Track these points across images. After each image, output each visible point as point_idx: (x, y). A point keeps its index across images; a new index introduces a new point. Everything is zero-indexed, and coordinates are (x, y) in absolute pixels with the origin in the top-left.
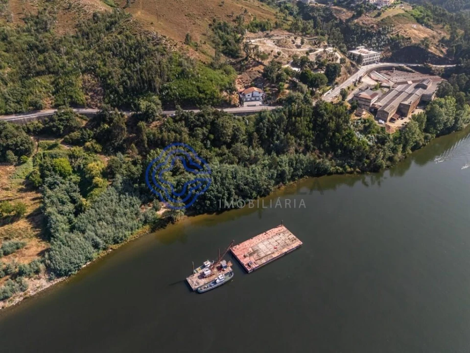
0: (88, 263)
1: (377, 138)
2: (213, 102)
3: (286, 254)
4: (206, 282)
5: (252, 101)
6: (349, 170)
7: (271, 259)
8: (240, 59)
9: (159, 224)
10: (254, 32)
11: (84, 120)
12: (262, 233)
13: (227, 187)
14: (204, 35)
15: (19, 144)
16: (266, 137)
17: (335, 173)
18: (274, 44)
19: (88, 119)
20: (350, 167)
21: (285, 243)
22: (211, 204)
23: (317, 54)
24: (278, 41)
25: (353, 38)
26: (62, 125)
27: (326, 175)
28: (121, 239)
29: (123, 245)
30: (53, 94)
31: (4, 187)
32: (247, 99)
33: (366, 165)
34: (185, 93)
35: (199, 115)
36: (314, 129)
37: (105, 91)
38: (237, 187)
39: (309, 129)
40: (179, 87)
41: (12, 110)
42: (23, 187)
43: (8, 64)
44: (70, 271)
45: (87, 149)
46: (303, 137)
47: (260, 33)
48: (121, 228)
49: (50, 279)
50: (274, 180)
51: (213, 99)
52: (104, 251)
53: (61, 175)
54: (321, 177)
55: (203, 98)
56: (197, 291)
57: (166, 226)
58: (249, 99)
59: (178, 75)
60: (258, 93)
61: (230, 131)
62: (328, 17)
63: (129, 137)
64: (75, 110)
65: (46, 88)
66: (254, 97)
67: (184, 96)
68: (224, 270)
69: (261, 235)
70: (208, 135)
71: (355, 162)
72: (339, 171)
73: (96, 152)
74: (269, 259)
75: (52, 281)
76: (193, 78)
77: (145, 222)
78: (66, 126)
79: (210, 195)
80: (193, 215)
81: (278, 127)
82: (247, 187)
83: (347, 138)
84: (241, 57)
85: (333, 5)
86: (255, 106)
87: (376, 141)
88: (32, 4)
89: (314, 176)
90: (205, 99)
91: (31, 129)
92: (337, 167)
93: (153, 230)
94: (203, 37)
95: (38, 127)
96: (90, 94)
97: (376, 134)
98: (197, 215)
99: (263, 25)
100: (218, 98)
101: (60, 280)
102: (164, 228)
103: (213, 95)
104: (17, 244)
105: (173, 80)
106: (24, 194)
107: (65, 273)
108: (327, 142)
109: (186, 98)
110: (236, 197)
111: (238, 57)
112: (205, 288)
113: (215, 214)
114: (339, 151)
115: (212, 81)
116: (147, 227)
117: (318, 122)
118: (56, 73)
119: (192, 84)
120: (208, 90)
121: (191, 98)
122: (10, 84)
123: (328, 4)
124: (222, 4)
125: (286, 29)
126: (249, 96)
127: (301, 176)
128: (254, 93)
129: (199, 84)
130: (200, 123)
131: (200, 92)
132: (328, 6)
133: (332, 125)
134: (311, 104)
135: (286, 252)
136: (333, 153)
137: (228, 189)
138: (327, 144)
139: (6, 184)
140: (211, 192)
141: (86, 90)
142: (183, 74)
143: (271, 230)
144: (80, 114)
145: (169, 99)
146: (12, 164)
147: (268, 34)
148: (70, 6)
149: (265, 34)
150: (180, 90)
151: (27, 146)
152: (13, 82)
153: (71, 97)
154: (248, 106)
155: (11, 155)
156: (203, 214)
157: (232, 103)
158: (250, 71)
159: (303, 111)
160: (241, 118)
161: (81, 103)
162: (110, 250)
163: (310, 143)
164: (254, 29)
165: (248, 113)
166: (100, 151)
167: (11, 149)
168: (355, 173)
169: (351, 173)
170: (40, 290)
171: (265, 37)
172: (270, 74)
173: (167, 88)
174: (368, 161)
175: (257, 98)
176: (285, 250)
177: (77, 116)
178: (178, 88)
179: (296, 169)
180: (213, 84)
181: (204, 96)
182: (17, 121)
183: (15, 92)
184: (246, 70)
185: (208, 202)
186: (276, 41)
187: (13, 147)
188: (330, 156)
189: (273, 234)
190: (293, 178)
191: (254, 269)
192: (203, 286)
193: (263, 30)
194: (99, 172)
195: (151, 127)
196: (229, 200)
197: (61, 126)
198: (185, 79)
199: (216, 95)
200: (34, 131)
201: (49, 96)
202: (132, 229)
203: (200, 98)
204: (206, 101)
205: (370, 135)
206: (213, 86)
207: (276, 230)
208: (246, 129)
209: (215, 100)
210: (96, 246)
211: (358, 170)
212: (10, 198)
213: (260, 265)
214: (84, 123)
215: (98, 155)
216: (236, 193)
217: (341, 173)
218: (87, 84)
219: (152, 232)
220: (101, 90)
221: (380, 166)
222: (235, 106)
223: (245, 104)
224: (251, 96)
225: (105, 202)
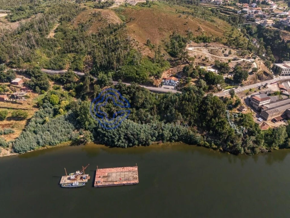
0: (32, 151)
1: (249, 130)
2: (143, 81)
3: (124, 185)
4: (69, 183)
5: (170, 85)
6: (214, 146)
7: (112, 184)
8: (178, 58)
9: (77, 142)
10: (198, 43)
11: (78, 78)
12: (121, 167)
13: (119, 133)
14: (163, 41)
15: (42, 84)
16: (163, 109)
17: (203, 146)
18: (208, 51)
19: (80, 78)
20: (216, 144)
21: (129, 178)
22: (108, 140)
23: (238, 63)
24: (212, 50)
25: (287, 55)
26: (66, 79)
27: (196, 145)
28: (53, 144)
29: (53, 148)
30: (72, 62)
31: (29, 103)
32: (166, 83)
33: (228, 147)
34: (128, 74)
35: (129, 88)
36: (199, 112)
37: (93, 65)
38: (126, 135)
39: (195, 111)
40: (127, 69)
41: (51, 68)
42: (36, 105)
43: (60, 45)
44: (21, 151)
45: (70, 94)
46: (189, 115)
47: (202, 44)
48: (55, 138)
49: (11, 152)
50: (155, 137)
51: (143, 80)
52: (43, 147)
53: (51, 103)
54: (191, 145)
55: (138, 78)
56: (61, 185)
57: (79, 144)
58: (167, 84)
59: (129, 62)
60: (174, 81)
61: (141, 101)
62: (275, 38)
63: (91, 92)
64: (75, 72)
65: (70, 59)
66: (171, 83)
67: (128, 75)
68: (82, 180)
69: (119, 168)
70: (129, 100)
71: (220, 142)
72: (206, 145)
73: (73, 96)
74: (110, 184)
75: (12, 153)
76: (136, 66)
77: (70, 139)
78: (67, 80)
79: (107, 135)
80: (97, 144)
81: (172, 105)
82: (132, 136)
83: (219, 124)
84: (179, 57)
85: (283, 29)
86: (168, 88)
87: (246, 132)
88: (87, 17)
89: (187, 143)
90: (139, 79)
91: (54, 78)
92: (206, 142)
93: (72, 145)
94: (162, 42)
95: (57, 78)
96: (86, 65)
97: (248, 127)
98: (100, 144)
99: (205, 39)
100: (146, 80)
101: (15, 154)
102: (78, 146)
103: (144, 78)
104: (10, 131)
105: (125, 65)
106: (34, 109)
107: (18, 151)
108: (204, 123)
109: (128, 76)
110: (124, 141)
111: (176, 57)
112: (66, 185)
113: (109, 147)
114: (211, 132)
115: (147, 69)
116: (71, 142)
117: (202, 108)
118: (77, 52)
119: (134, 69)
120: (142, 74)
121: (131, 77)
122: (57, 55)
123: (280, 28)
124: (186, 23)
125: (223, 43)
126: (167, 82)
127: (177, 141)
128: (171, 81)
129: (138, 70)
130: (127, 92)
131: (137, 74)
132: (279, 30)
133: (210, 112)
134: (202, 95)
135: (124, 184)
136: (207, 132)
137: (120, 134)
138: (204, 124)
139: (30, 102)
140: (109, 133)
141: (85, 63)
142: (131, 63)
143: (128, 167)
144: (77, 75)
145: (119, 75)
146: (37, 93)
147: (207, 45)
148: (101, 19)
149: (205, 45)
150: (126, 71)
151: (45, 86)
152: (58, 54)
153: (77, 65)
154: (164, 88)
155: (38, 88)
156: (103, 144)
157: (154, 84)
158: (179, 67)
159: (192, 99)
160: (154, 94)
161: (80, 69)
162: (46, 148)
163: (192, 121)
164: (198, 41)
165: (160, 92)
166: (75, 95)
167: (38, 86)
168: (218, 150)
169: (215, 149)
170: (5, 155)
171: (204, 46)
172: (187, 71)
173: (120, 69)
174: (231, 144)
175: (173, 84)
176: (125, 182)
177: (75, 75)
178: (125, 70)
179: (174, 135)
180: (146, 71)
181: (138, 77)
182: (50, 73)
183: (56, 59)
184: (177, 66)
185: (106, 138)
186: (210, 50)
187: (39, 85)
188: (205, 133)
189: (127, 170)
190: (170, 140)
191: (98, 186)
192: (66, 184)
193: (205, 42)
194: (64, 106)
195: (103, 89)
196: (118, 141)
197: (64, 79)
198: (131, 65)
199: (145, 78)
200: (55, 79)
201: (69, 64)
202: (61, 141)
203: (136, 78)
204: (139, 80)
205: (242, 127)
206: (146, 72)
207: (130, 168)
208: (155, 101)
209: (144, 81)
210: (38, 143)
211: (221, 149)
212: (28, 109)
213: (103, 185)
214: (77, 79)
215: (73, 98)
216: (124, 138)
217: (208, 147)
218: (87, 60)
219: (71, 146)
220: (91, 64)
221: (239, 151)
222: (155, 86)
223: (163, 86)
224: (169, 82)
225: (55, 122)
